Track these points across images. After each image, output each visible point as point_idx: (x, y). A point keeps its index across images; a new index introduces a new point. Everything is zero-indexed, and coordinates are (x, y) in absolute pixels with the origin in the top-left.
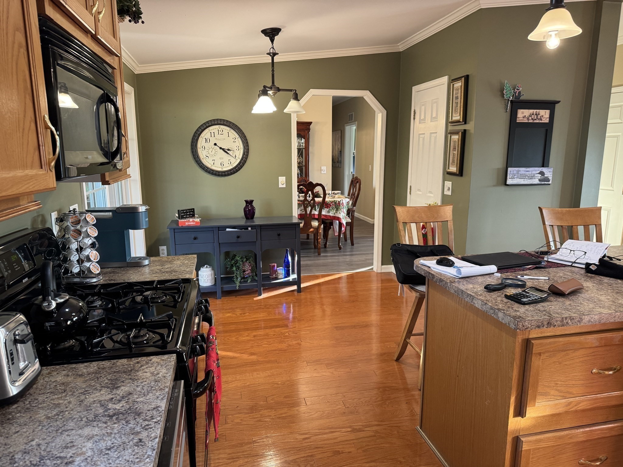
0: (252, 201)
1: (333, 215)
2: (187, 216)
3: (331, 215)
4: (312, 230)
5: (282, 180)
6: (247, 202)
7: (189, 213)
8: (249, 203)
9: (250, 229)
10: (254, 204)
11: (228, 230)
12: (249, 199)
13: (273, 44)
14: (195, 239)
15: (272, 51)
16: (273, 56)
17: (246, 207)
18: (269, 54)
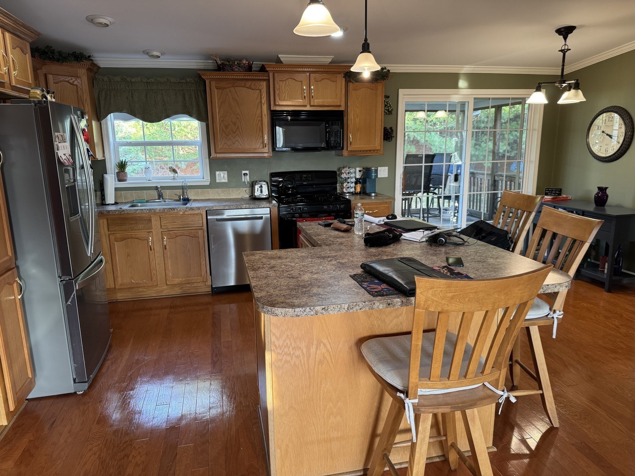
0: (606, 188)
2: (552, 194)
6: (600, 189)
7: (554, 192)
8: (602, 190)
10: (608, 191)
12: (604, 186)
13: (565, 41)
15: (563, 48)
16: (564, 51)
17: (597, 194)
18: (561, 51)
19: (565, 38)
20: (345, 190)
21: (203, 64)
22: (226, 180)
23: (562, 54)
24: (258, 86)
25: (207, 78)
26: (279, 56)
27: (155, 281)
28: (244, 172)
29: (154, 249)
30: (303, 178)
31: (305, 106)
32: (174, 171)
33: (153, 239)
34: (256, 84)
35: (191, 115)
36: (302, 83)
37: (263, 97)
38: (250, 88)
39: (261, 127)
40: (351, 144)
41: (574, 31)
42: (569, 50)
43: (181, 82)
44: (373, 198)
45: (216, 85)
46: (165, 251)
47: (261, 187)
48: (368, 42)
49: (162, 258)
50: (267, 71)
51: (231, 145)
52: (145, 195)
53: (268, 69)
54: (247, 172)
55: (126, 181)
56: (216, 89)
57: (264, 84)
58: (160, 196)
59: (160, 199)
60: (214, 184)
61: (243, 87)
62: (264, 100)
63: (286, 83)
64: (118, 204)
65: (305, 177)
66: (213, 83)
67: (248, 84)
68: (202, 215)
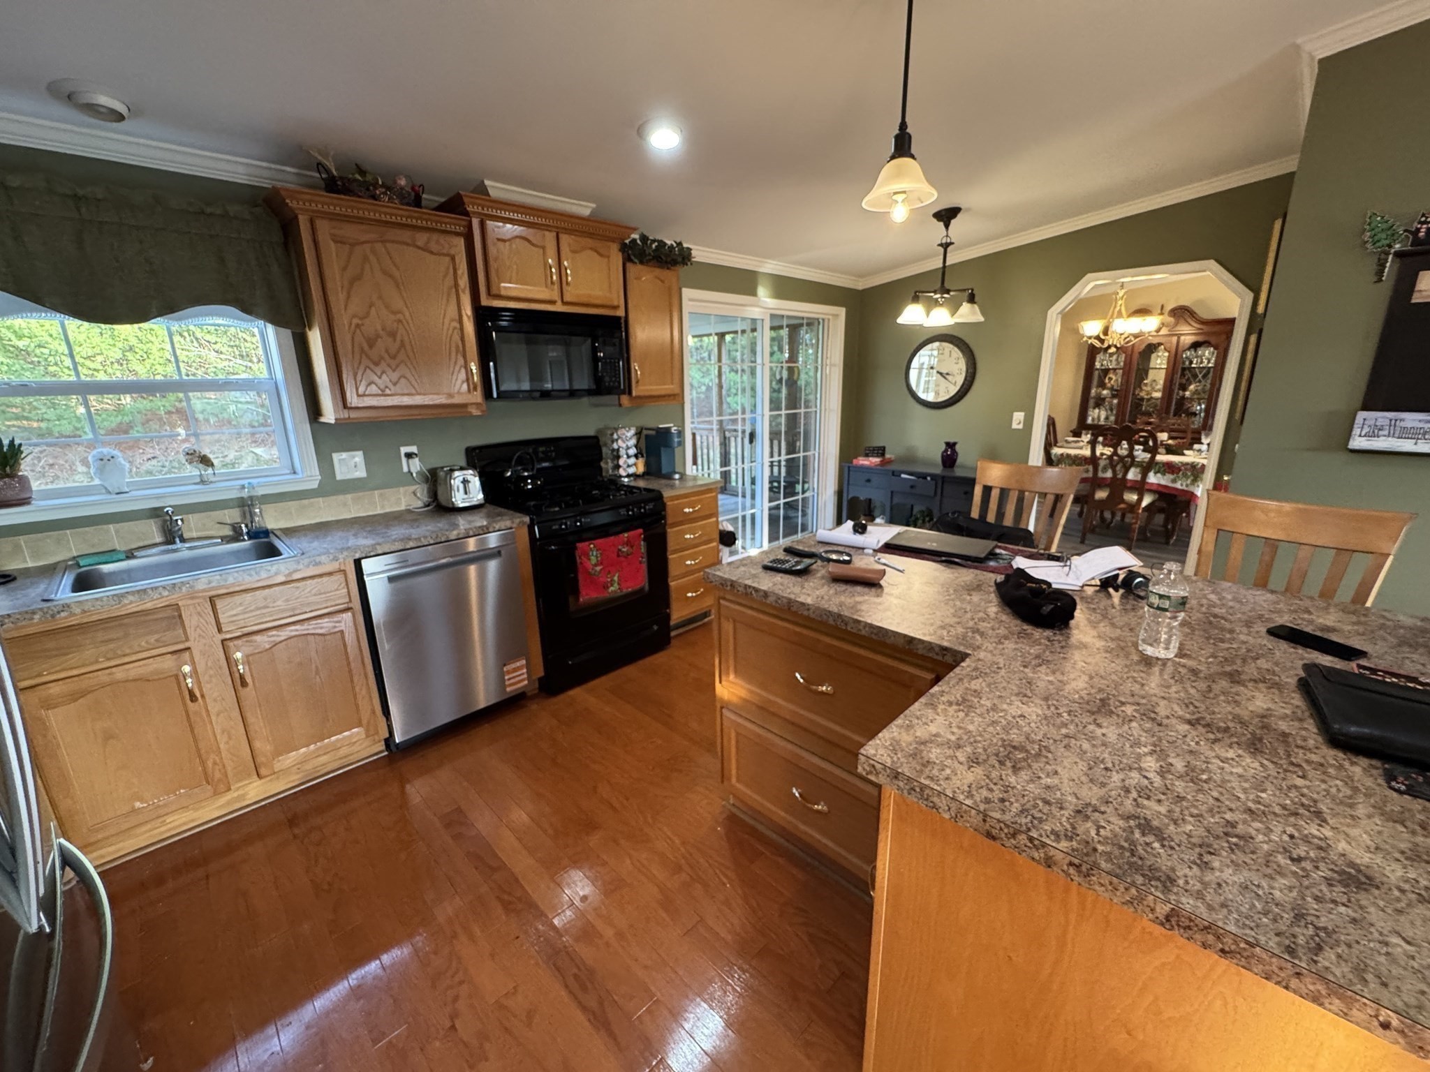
0: (955, 444)
1: (1184, 488)
2: (874, 455)
3: (1180, 487)
4: (1122, 506)
5: (1019, 417)
6: (948, 444)
7: (876, 452)
8: (951, 446)
9: (929, 478)
10: (957, 448)
11: (903, 476)
12: (952, 441)
13: (947, 231)
14: (869, 481)
15: (944, 241)
16: (946, 246)
17: (946, 451)
18: (941, 245)
19: (947, 226)
20: (622, 472)
21: (266, 173)
22: (361, 473)
23: (942, 250)
24: (447, 246)
25: (301, 209)
26: (487, 182)
27: (219, 780)
28: (404, 450)
29: (203, 696)
30: (541, 455)
31: (553, 302)
32: (205, 461)
33: (195, 672)
34: (442, 241)
35: (247, 308)
36: (544, 253)
37: (459, 272)
38: (425, 249)
39: (460, 345)
40: (637, 382)
41: (959, 216)
42: (951, 243)
43: (209, 210)
44: (677, 482)
45: (332, 231)
46: (243, 692)
47: (465, 482)
48: (908, 130)
49: (236, 713)
50: (467, 214)
51: (387, 387)
52: (114, 537)
53: (470, 209)
54: (414, 449)
55: (29, 503)
56: (332, 244)
57: (461, 242)
58: (171, 535)
59: (174, 543)
60: (331, 486)
61: (408, 244)
62: (464, 281)
63: (510, 245)
64: (14, 579)
65: (543, 452)
66: (323, 227)
67: (422, 238)
68: (344, 572)
